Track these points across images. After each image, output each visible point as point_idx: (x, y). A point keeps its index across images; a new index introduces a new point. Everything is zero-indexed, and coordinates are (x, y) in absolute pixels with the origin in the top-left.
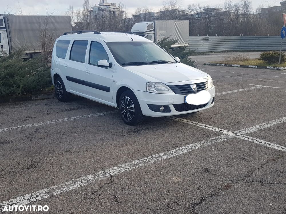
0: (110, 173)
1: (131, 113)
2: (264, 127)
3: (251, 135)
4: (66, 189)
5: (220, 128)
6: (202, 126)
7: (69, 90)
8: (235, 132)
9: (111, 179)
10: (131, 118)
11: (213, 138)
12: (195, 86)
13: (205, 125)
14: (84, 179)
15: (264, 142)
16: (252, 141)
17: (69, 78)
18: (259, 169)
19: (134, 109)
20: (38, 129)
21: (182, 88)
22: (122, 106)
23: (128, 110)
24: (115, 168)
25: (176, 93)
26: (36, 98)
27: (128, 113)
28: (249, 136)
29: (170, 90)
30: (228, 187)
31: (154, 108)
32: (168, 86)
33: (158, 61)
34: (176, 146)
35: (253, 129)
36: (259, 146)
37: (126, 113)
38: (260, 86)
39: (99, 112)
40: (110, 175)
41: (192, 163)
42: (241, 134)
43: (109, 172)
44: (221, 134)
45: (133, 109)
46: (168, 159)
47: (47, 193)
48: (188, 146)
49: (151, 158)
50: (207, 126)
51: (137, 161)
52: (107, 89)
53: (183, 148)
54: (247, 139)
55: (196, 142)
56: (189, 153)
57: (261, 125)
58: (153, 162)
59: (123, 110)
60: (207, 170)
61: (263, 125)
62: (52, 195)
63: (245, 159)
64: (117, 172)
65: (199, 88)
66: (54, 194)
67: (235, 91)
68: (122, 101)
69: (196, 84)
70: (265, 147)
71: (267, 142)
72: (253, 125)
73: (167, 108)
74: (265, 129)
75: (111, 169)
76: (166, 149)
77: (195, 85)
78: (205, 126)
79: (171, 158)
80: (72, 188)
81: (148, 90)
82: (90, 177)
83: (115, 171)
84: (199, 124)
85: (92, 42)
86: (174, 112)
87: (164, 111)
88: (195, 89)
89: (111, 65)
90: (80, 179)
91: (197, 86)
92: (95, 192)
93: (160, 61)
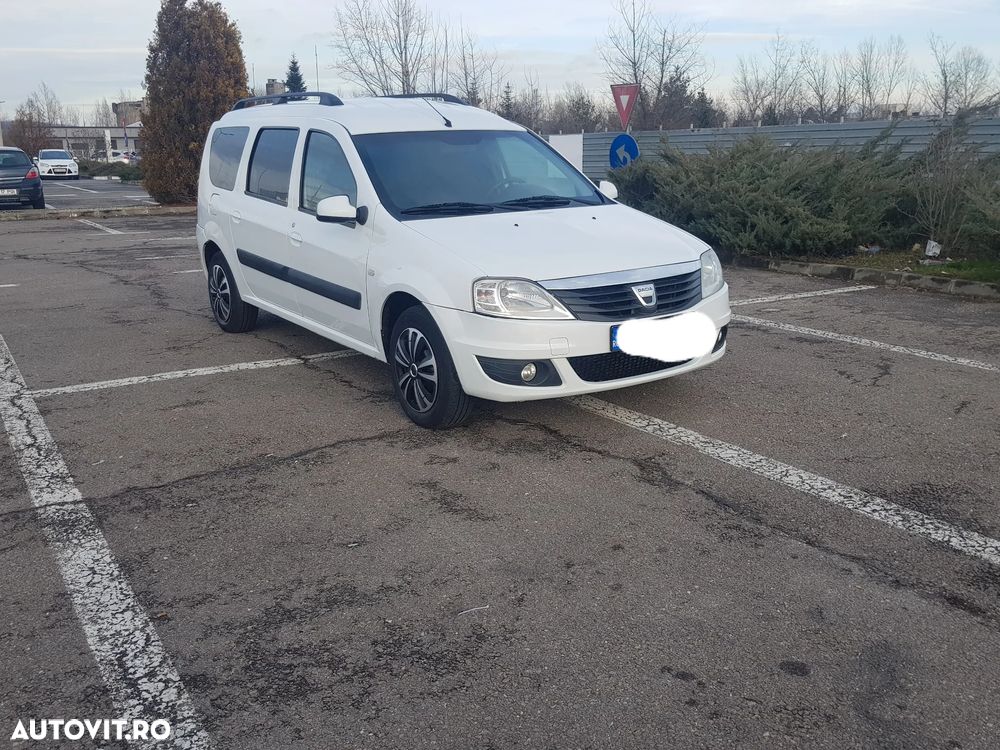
1: (428, 386)
7: (248, 296)
10: (430, 405)
12: (650, 291)
17: (246, 259)
19: (436, 371)
21: (604, 297)
22: (400, 361)
23: (419, 377)
25: (578, 318)
27: (416, 383)
29: (556, 308)
31: (501, 369)
32: (548, 291)
33: (534, 198)
37: (411, 389)
45: (432, 373)
52: (352, 300)
59: (403, 374)
65: (667, 296)
68: (398, 343)
69: (654, 282)
73: (546, 372)
77: (652, 286)
81: (477, 306)
85: (310, 132)
86: (573, 384)
87: (534, 382)
88: (648, 299)
89: (362, 216)
91: (657, 290)
93: (540, 198)
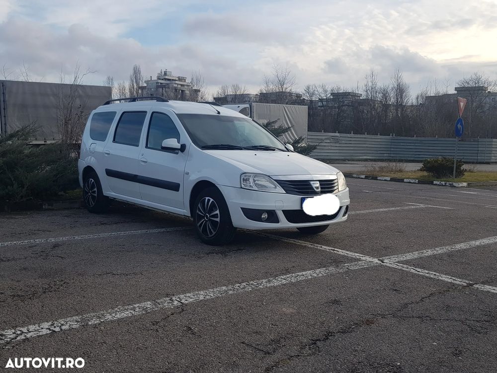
0: (181, 300)
1: (214, 223)
2: (426, 255)
3: (407, 262)
4: (109, 317)
5: (357, 253)
6: (328, 250)
7: (108, 192)
8: (381, 258)
9: (182, 308)
10: (214, 233)
11: (346, 265)
12: (318, 184)
13: (333, 249)
14: (138, 307)
15: (427, 272)
16: (407, 269)
17: (110, 173)
18: (418, 303)
19: (219, 216)
20: (56, 246)
21: (298, 185)
22: (200, 213)
23: (210, 220)
24: (188, 295)
25: (287, 193)
26: (50, 207)
27: (209, 224)
28: (403, 264)
29: (277, 187)
30: (369, 322)
31: (252, 214)
32: (274, 180)
33: (260, 146)
34: (287, 271)
35: (409, 256)
36: (419, 276)
37: (205, 225)
38: (422, 206)
39: (158, 228)
40: (181, 303)
41: (311, 293)
42: (390, 262)
43: (178, 300)
44: (359, 260)
45: (217, 217)
46: (275, 287)
47: (77, 321)
48: (306, 272)
49: (247, 284)
50: (336, 249)
51: (224, 288)
52: (175, 187)
53: (298, 275)
54: (400, 268)
55: (319, 268)
56: (307, 281)
57: (422, 251)
58: (250, 289)
59: (201, 219)
60: (336, 302)
61: (425, 251)
62: (87, 325)
63: (395, 290)
64: (191, 300)
65: (324, 188)
66: (90, 323)
67: (382, 210)
68: (199, 205)
69: (320, 181)
70: (427, 277)
71: (431, 272)
72: (409, 252)
73: (272, 216)
74: (429, 257)
75: (182, 296)
76: (268, 275)
77: (318, 182)
78: (334, 250)
79: (279, 286)
80: (118, 316)
81: (242, 185)
82: (148, 304)
83: (188, 298)
84: (323, 247)
85: (153, 113)
86: (284, 224)
87: (268, 220)
88: (317, 188)
89: (183, 148)
90: (132, 307)
91: (321, 184)
92: (157, 323)
93: (263, 146)
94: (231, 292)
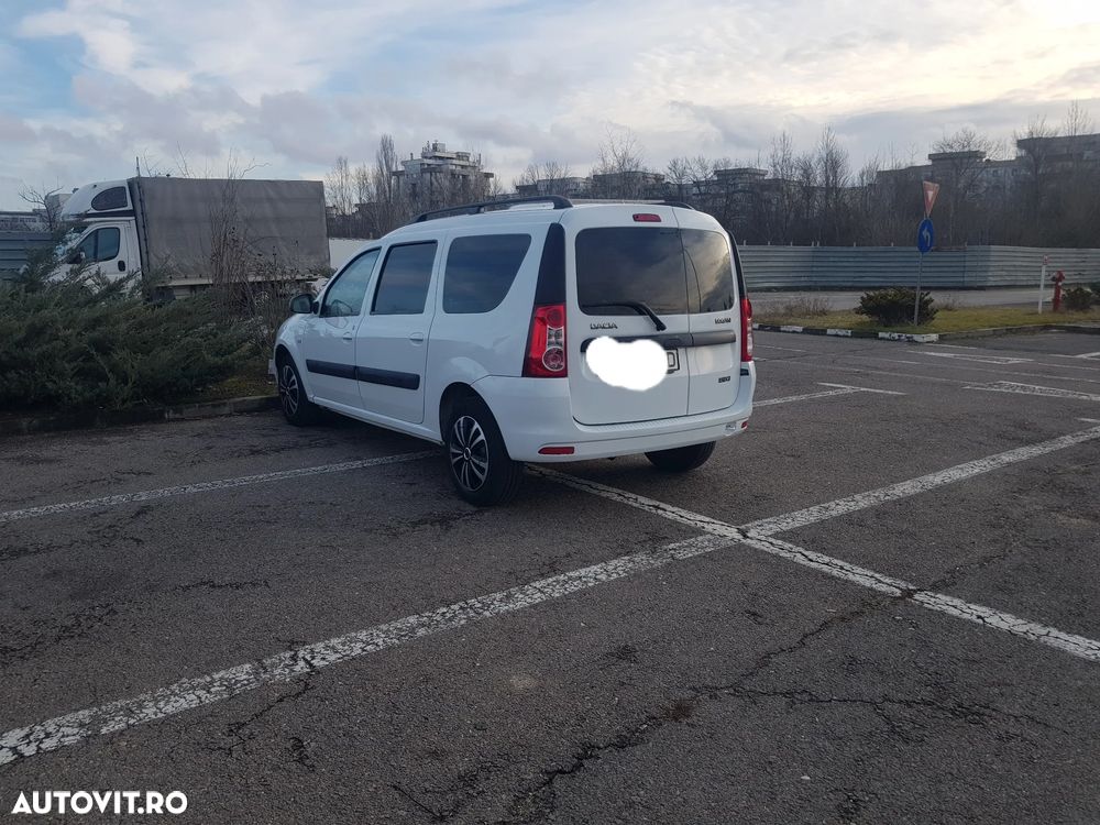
0: (313, 658)
2: (834, 513)
3: (789, 536)
4: (150, 712)
5: (701, 513)
6: (646, 508)
8: (743, 527)
9: (306, 684)
11: (672, 546)
13: (657, 503)
14: (221, 679)
15: (827, 559)
16: (788, 555)
18: (791, 650)
20: (143, 510)
24: (334, 642)
26: (177, 416)
28: (784, 539)
30: (681, 711)
34: (552, 568)
35: (802, 518)
36: (809, 572)
38: (849, 389)
39: (350, 458)
40: (311, 665)
41: (583, 628)
42: (761, 535)
43: (308, 657)
44: (700, 532)
46: (513, 614)
47: (81, 725)
48: (588, 569)
49: (461, 608)
50: (662, 505)
51: (412, 619)
53: (570, 578)
54: (775, 550)
55: (618, 556)
56: (582, 593)
57: (826, 505)
58: (463, 622)
60: (625, 653)
61: (832, 504)
62: (96, 735)
63: (754, 614)
64: (333, 657)
66: (104, 731)
67: (772, 401)
70: (825, 576)
71: (835, 561)
72: (803, 507)
74: (839, 519)
75: (319, 647)
76: (518, 579)
78: (657, 508)
79: (523, 610)
80: (169, 709)
82: (243, 673)
83: (326, 653)
84: (642, 499)
90: (208, 679)
92: (241, 725)
94: (421, 632)
